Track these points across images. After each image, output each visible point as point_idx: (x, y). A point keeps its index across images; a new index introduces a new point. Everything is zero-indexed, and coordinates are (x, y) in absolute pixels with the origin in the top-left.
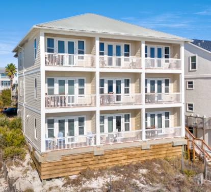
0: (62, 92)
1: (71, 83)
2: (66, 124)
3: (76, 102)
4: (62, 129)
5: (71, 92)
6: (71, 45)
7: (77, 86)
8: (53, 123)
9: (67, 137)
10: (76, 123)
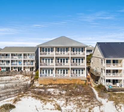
0: (46, 62)
1: (49, 60)
2: (48, 71)
3: (50, 65)
4: (46, 72)
5: (49, 62)
6: (49, 49)
7: (50, 60)
8: (44, 70)
9: (48, 74)
10: (50, 71)
